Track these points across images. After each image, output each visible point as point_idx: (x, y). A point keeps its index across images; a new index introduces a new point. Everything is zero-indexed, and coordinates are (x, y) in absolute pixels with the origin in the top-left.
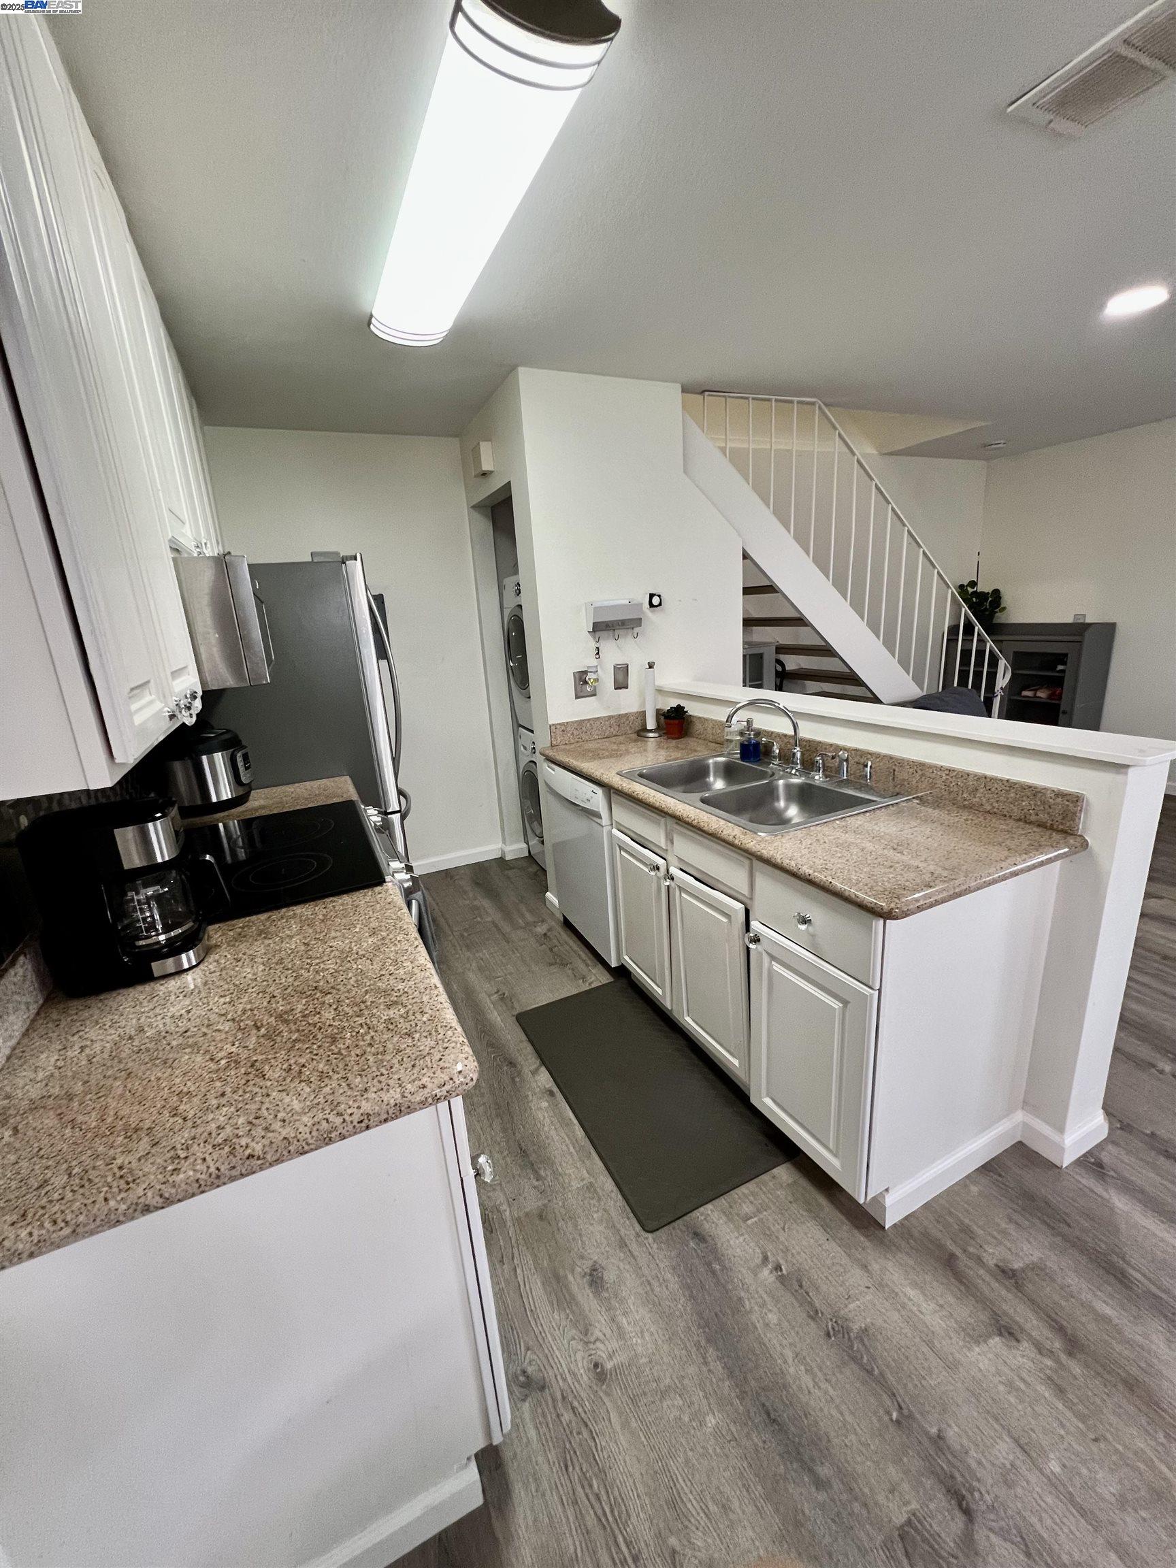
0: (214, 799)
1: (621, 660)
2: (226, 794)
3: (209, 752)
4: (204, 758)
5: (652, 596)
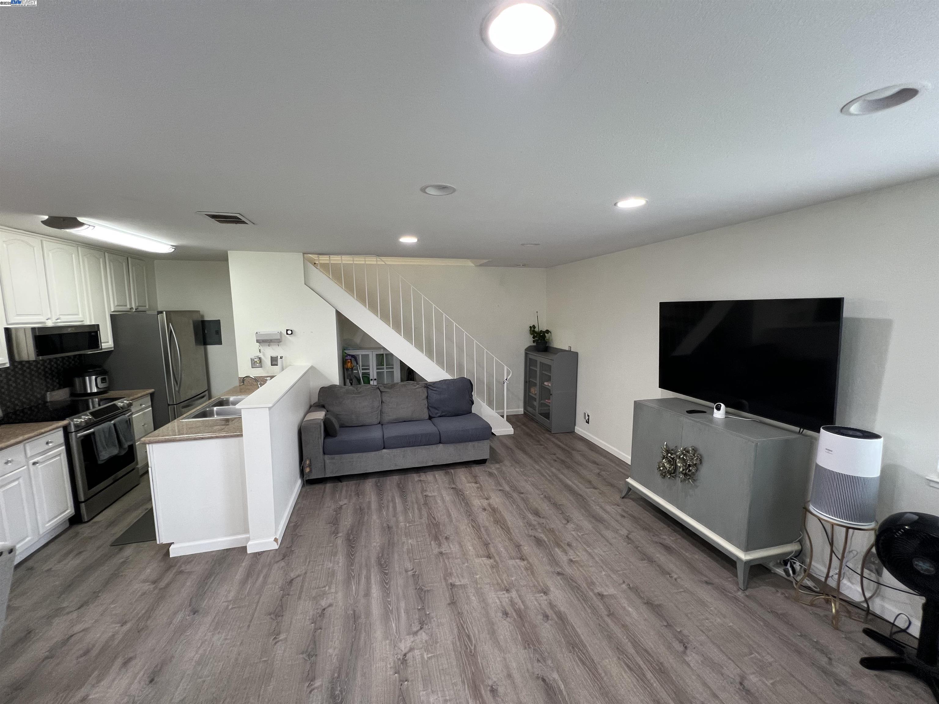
0: (89, 391)
1: (274, 355)
2: (95, 390)
3: (90, 376)
4: (87, 378)
5: (287, 330)
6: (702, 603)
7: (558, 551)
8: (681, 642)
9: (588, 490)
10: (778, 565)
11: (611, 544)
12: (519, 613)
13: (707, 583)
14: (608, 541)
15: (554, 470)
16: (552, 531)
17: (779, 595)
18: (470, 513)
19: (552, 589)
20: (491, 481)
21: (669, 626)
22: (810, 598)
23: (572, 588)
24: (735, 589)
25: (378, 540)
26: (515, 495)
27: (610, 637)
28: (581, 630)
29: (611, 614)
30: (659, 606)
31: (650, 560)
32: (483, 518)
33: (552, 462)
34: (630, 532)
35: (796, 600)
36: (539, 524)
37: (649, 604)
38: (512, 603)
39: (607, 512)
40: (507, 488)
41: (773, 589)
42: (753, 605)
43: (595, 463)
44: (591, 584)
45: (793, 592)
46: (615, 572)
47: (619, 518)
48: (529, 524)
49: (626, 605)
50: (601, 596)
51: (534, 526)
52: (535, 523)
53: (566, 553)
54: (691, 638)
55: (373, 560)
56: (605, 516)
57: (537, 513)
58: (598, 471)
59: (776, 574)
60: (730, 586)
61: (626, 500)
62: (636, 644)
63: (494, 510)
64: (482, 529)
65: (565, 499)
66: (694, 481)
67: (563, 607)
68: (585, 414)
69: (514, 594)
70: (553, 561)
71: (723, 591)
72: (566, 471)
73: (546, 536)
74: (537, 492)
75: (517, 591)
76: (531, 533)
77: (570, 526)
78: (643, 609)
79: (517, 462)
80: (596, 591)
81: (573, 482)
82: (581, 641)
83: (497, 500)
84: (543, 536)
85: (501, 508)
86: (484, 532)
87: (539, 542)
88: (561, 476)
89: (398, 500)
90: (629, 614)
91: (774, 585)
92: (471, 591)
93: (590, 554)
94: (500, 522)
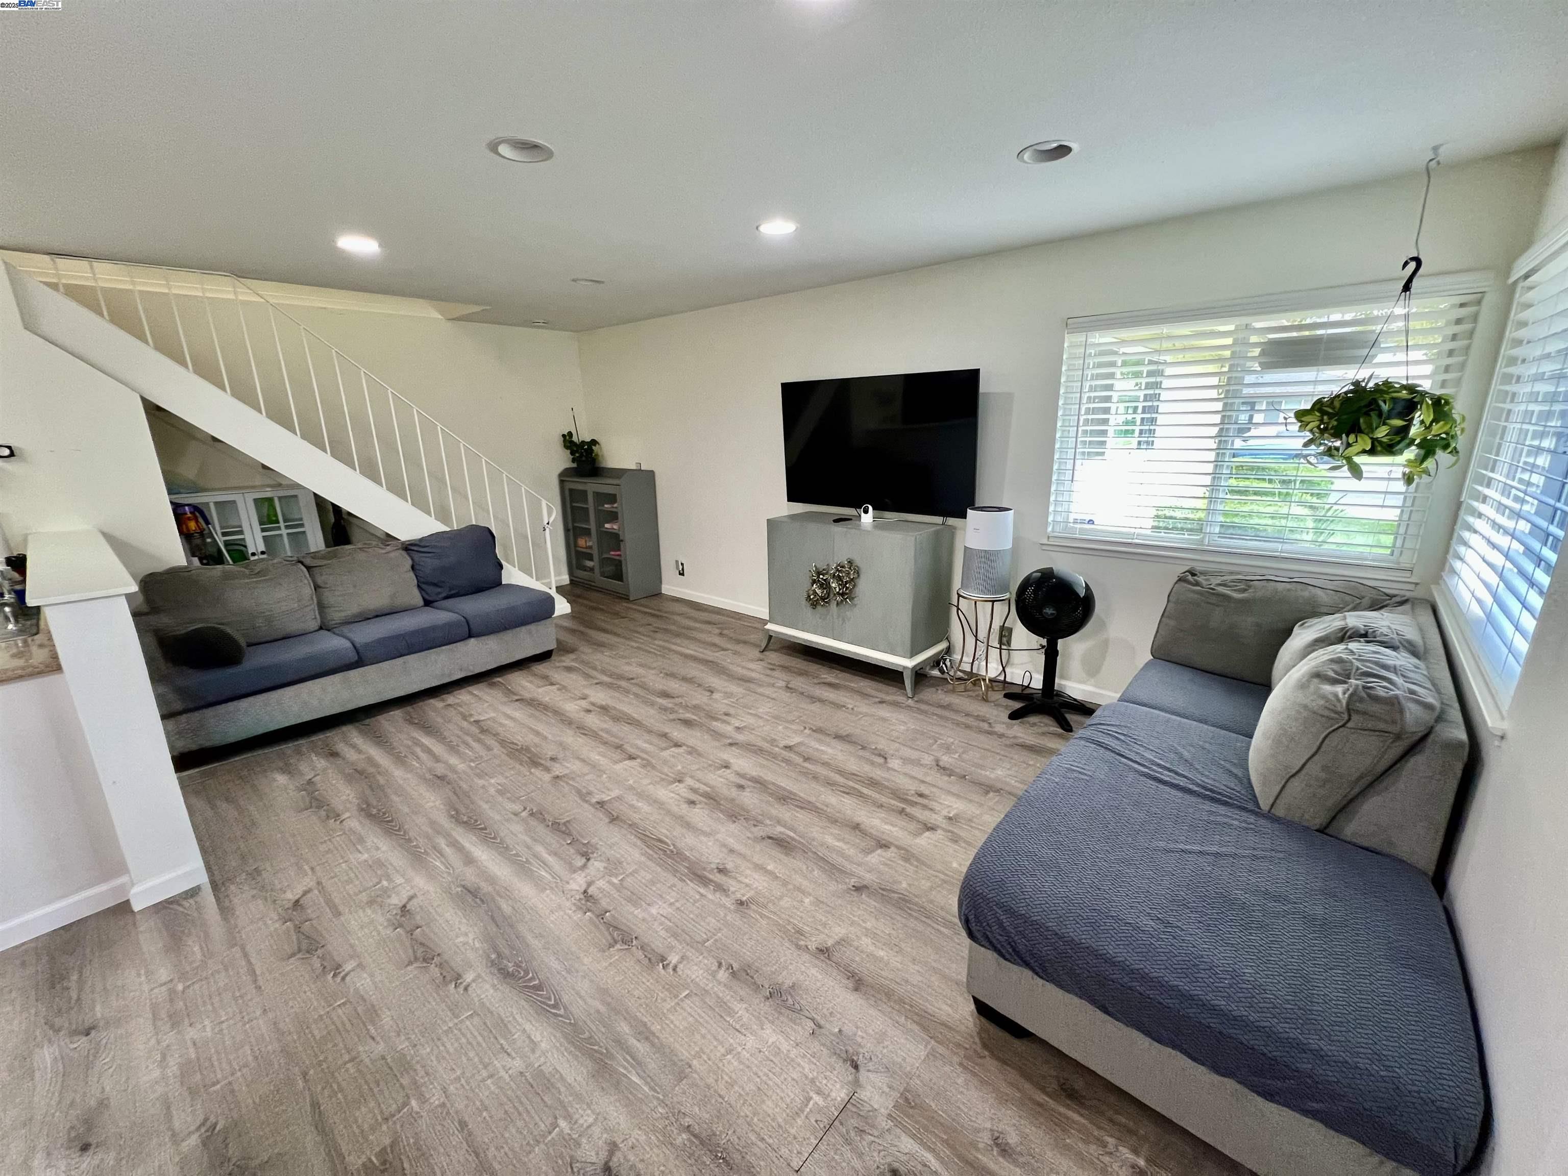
6: (884, 720)
7: (716, 725)
8: (880, 755)
9: (716, 654)
10: (933, 667)
11: (773, 699)
12: (706, 795)
13: (880, 702)
14: (768, 697)
15: (661, 643)
16: (696, 707)
17: (939, 692)
18: (567, 721)
19: (731, 761)
20: (573, 676)
21: (863, 748)
22: (963, 686)
23: (755, 752)
24: (905, 699)
25: (432, 798)
26: (623, 683)
27: (815, 778)
28: (784, 783)
29: (806, 759)
30: (847, 736)
31: (821, 701)
32: (593, 721)
33: (652, 634)
34: (788, 682)
35: (953, 691)
36: (676, 705)
37: (838, 737)
38: (694, 790)
39: (752, 670)
40: (606, 679)
41: (934, 689)
42: (923, 707)
43: (709, 623)
44: (773, 742)
45: (950, 687)
46: (792, 722)
47: (769, 672)
48: (665, 709)
49: (817, 746)
50: (788, 748)
51: (671, 708)
52: (670, 705)
53: (729, 723)
54: (886, 749)
55: (445, 822)
56: (754, 675)
57: (665, 695)
58: (717, 631)
59: (932, 677)
60: (901, 699)
61: (766, 653)
62: (841, 772)
63: (604, 709)
64: (601, 733)
65: (693, 670)
66: (852, 599)
67: (754, 772)
68: (677, 562)
69: (689, 781)
70: (717, 735)
71: (895, 704)
72: (678, 641)
73: (693, 714)
74: (653, 672)
75: (692, 777)
76: (672, 717)
77: (716, 696)
78: (834, 743)
79: (601, 645)
80: (781, 745)
81: (691, 649)
82: (791, 793)
83: (600, 696)
84: (689, 716)
85: (610, 702)
86: (604, 735)
87: (687, 723)
88: (674, 647)
89: (426, 741)
90: (823, 752)
91: (933, 686)
92: (632, 799)
93: (755, 715)
94: (620, 718)
